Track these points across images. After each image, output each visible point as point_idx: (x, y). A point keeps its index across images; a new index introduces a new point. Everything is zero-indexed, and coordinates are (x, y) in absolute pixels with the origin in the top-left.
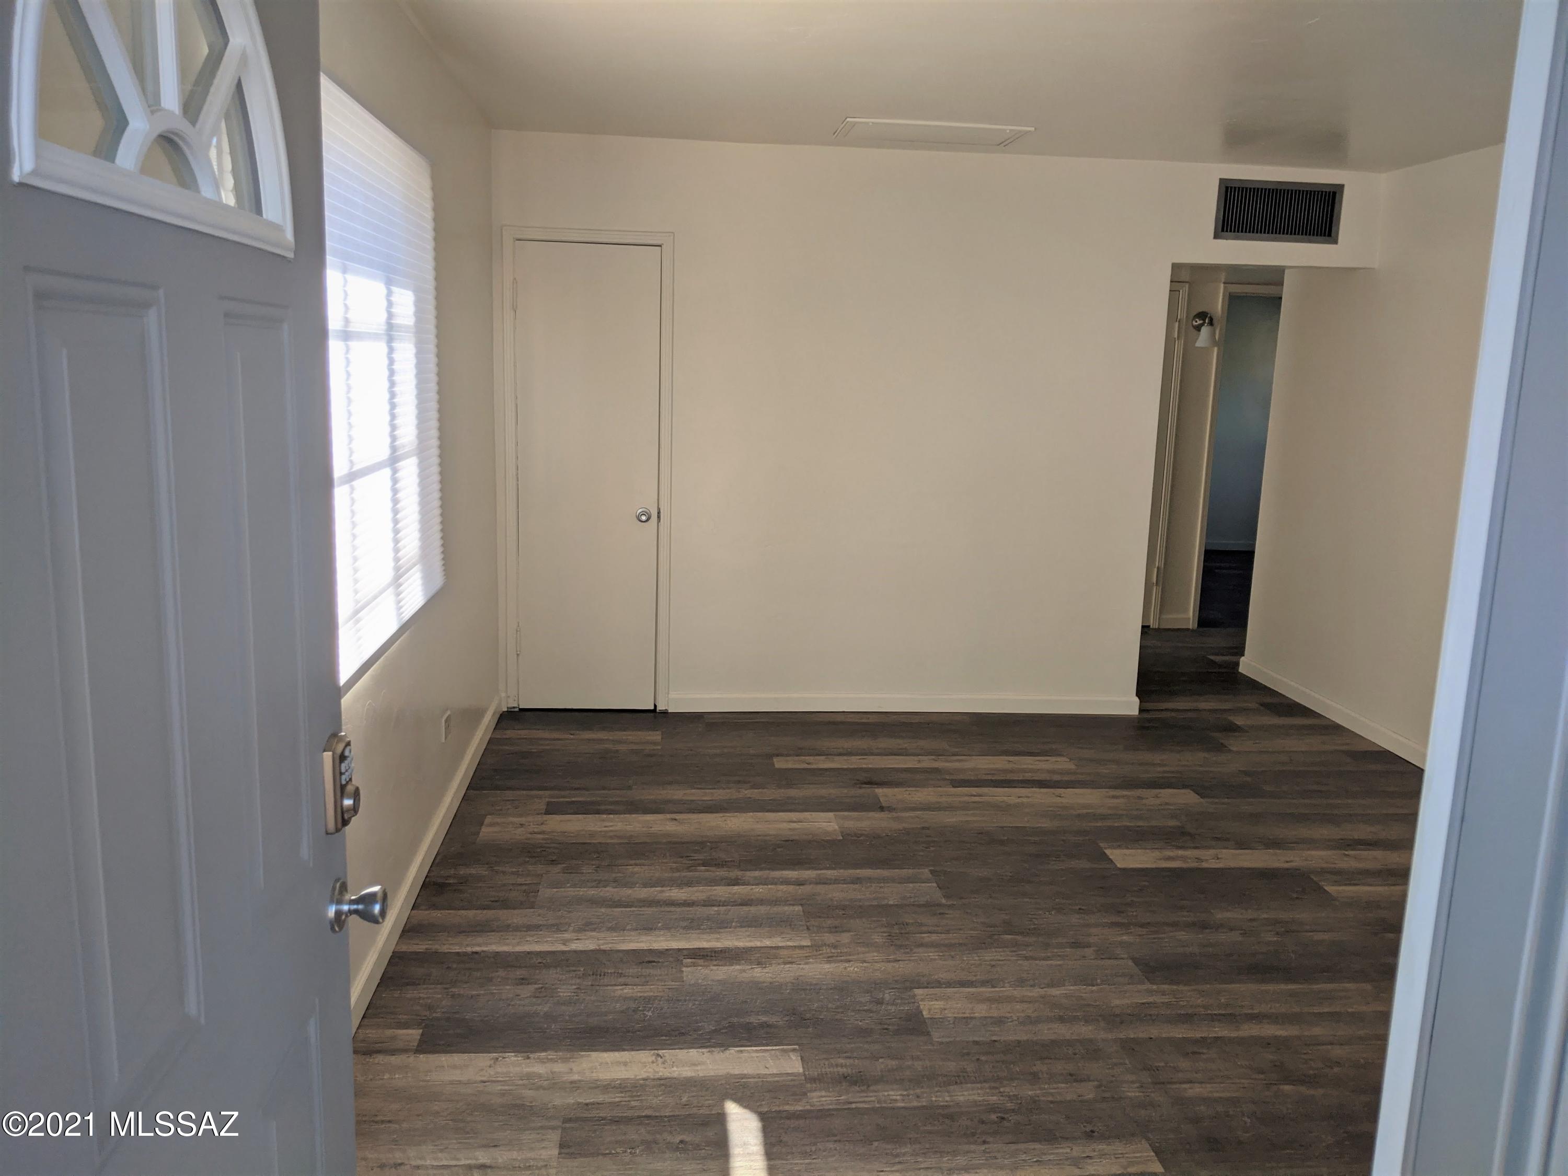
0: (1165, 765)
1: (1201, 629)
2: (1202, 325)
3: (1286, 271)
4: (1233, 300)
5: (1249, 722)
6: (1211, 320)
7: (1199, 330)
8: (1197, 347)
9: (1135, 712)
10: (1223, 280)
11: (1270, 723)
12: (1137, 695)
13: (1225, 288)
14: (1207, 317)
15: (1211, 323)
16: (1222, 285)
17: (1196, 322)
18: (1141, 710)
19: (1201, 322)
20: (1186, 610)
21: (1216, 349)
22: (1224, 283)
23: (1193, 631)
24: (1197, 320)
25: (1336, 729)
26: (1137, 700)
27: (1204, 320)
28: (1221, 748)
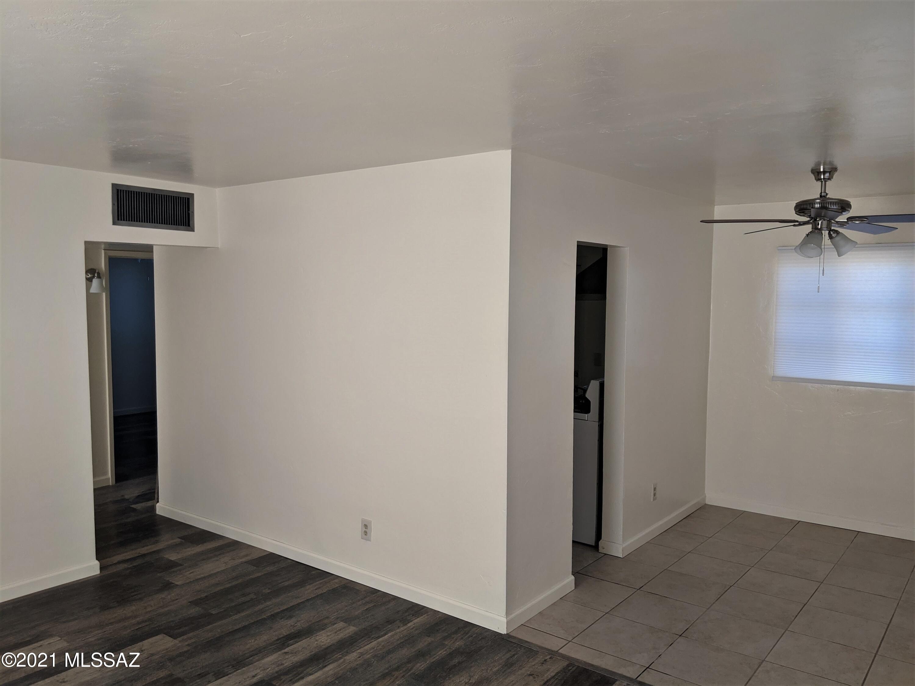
0: (136, 617)
1: (118, 484)
2: (94, 277)
3: (154, 246)
4: (112, 262)
5: (180, 556)
6: (99, 274)
7: (92, 281)
8: (92, 293)
9: (97, 572)
10: (103, 248)
11: (193, 553)
12: (97, 559)
13: (105, 254)
14: (95, 272)
15: (99, 277)
16: (103, 251)
17: (88, 275)
18: (102, 569)
19: (92, 275)
20: (106, 473)
21: (104, 294)
22: (104, 250)
23: (113, 486)
24: (89, 274)
25: (234, 545)
26: (97, 563)
27: (94, 274)
28: (168, 586)
